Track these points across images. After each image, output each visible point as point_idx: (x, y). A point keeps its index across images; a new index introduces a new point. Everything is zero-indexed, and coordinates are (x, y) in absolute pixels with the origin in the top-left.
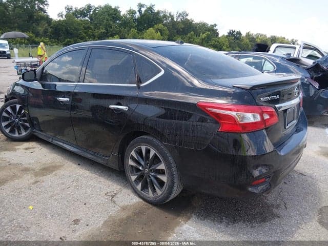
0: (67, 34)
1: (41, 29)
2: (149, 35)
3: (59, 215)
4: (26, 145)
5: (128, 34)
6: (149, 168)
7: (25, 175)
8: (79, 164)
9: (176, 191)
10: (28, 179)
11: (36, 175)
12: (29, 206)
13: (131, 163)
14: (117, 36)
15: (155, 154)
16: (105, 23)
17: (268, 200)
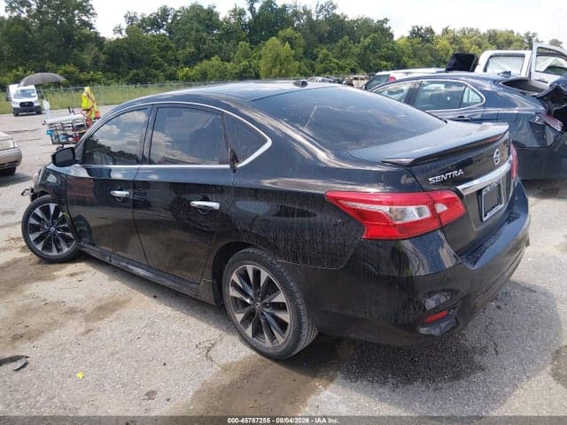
0: (132, 62)
1: (87, 58)
2: (270, 50)
3: (124, 385)
4: (71, 268)
5: (235, 52)
6: (262, 300)
7: (71, 321)
8: (155, 297)
9: (307, 338)
10: (74, 327)
11: (88, 319)
12: (78, 372)
13: (233, 293)
14: (216, 56)
15: (268, 278)
16: (193, 37)
17: (466, 340)
